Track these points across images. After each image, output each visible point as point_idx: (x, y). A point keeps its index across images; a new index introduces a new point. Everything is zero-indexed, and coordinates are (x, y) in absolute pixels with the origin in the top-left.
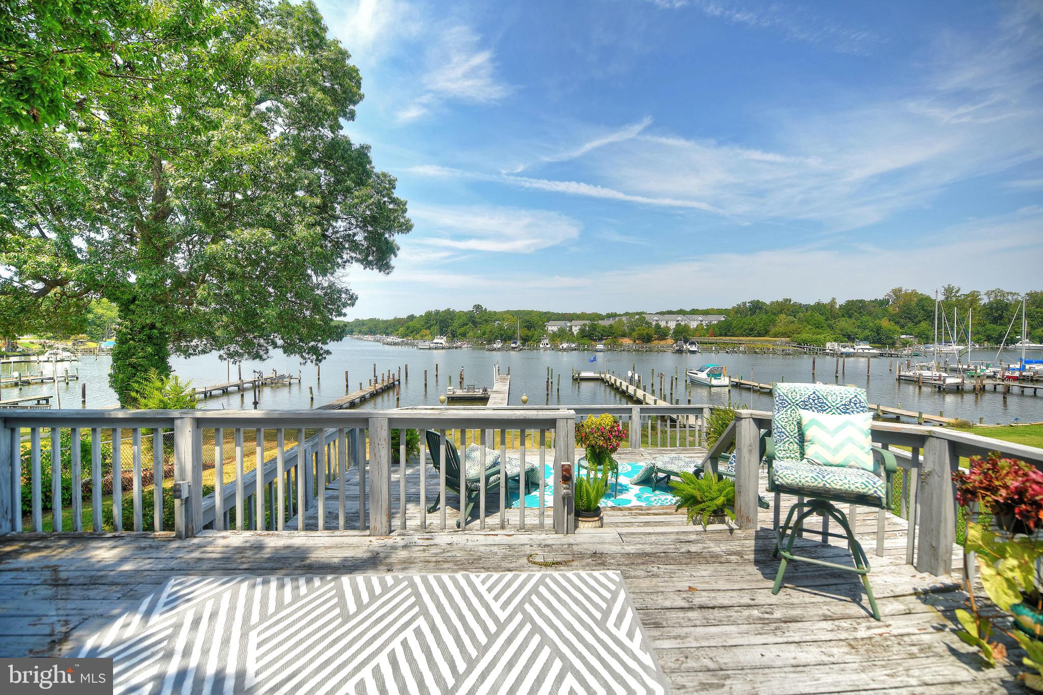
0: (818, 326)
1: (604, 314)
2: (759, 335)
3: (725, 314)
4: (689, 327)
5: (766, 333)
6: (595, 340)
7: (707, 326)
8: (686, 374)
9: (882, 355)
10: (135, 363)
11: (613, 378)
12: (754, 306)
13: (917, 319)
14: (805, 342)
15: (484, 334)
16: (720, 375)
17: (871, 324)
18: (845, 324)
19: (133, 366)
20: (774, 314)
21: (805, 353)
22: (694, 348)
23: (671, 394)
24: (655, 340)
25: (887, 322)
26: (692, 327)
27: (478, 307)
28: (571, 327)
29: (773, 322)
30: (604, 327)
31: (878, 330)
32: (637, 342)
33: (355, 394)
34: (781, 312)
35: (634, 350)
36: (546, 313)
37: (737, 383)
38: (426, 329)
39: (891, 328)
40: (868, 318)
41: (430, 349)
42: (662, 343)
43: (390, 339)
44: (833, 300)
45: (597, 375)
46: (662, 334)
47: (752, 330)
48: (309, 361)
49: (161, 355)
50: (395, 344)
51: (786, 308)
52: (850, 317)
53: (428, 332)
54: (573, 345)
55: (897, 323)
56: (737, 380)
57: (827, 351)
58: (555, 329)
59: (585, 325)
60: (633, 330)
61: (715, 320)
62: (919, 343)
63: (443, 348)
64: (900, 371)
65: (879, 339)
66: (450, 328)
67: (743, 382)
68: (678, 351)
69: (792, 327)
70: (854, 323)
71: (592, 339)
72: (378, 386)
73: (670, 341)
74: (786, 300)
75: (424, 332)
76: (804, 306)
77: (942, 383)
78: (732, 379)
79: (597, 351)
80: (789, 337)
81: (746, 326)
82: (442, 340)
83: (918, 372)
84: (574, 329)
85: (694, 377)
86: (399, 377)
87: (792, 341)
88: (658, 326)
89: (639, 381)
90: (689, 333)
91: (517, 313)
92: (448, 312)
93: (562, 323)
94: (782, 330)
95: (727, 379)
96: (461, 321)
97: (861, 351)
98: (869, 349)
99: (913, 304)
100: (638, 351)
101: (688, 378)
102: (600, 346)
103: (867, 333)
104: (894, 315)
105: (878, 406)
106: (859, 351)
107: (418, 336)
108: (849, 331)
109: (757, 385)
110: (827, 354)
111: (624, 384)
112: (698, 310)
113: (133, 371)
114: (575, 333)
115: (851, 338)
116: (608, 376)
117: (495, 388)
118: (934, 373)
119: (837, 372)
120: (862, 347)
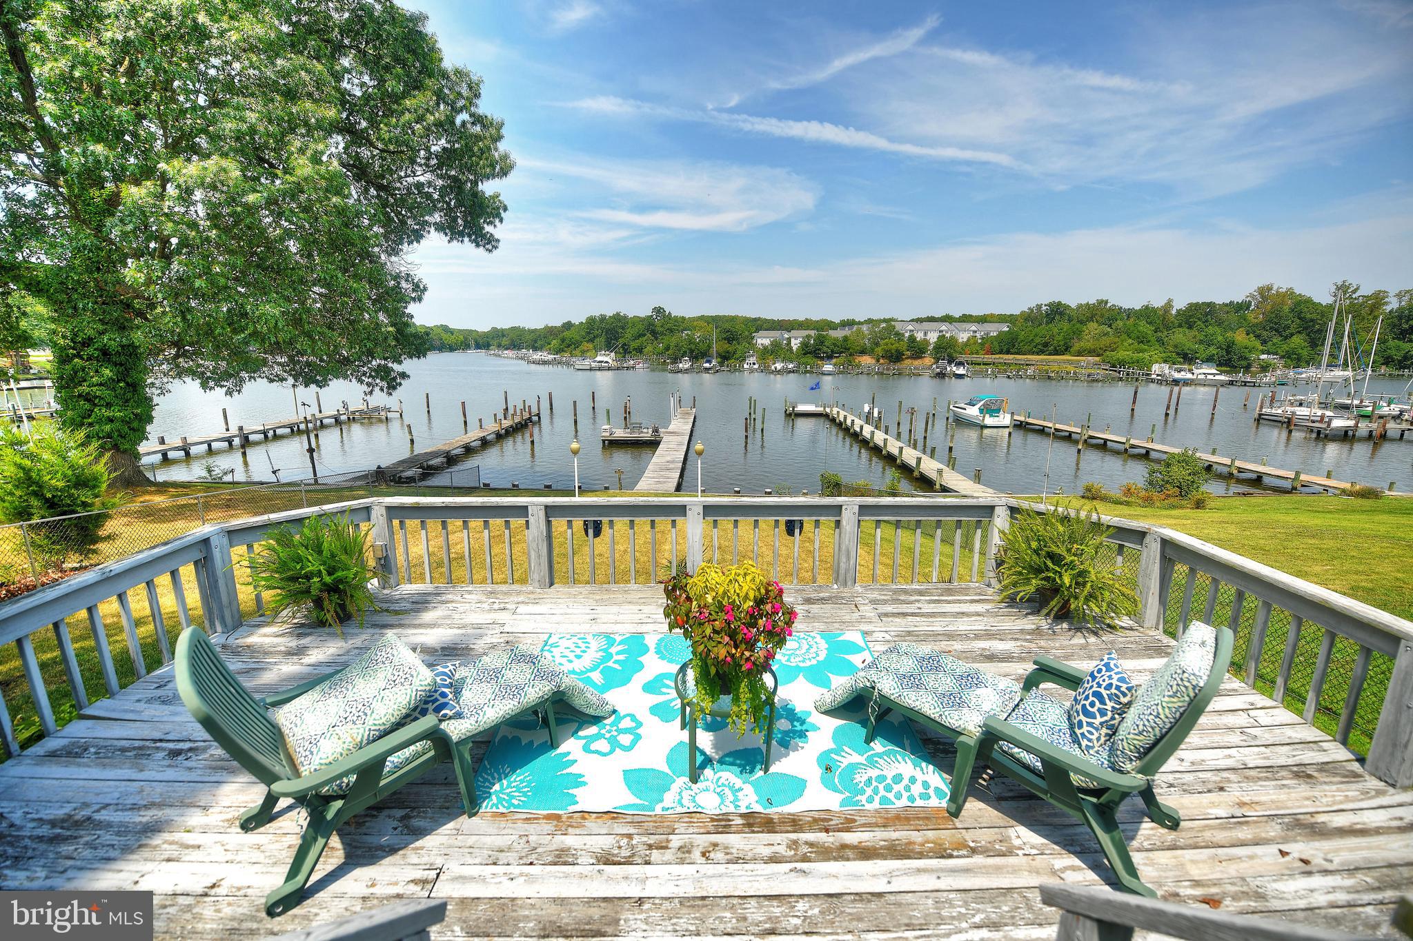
0: (1142, 339)
1: (837, 321)
2: (1056, 352)
3: (1010, 322)
4: (957, 340)
5: (1066, 350)
6: (822, 359)
7: (982, 338)
8: (949, 409)
9: (1231, 383)
10: (88, 394)
11: (842, 413)
12: (1052, 311)
13: (1288, 332)
14: (1122, 363)
15: (667, 349)
16: (998, 411)
17: (1220, 338)
18: (1182, 337)
19: (88, 398)
20: (1081, 322)
21: (1121, 379)
22: (961, 371)
23: (925, 438)
24: (907, 358)
25: (1244, 335)
26: (960, 341)
27: (659, 310)
28: (789, 340)
29: (1078, 334)
30: (836, 339)
31: (1229, 347)
32: (881, 361)
33: (474, 435)
34: (1091, 319)
35: (877, 373)
36: (755, 320)
37: (1021, 422)
38: (588, 342)
39: (1249, 344)
40: (1218, 330)
41: (591, 369)
42: (917, 362)
43: (537, 356)
44: (1169, 304)
45: (820, 409)
46: (917, 350)
47: (1046, 345)
48: (377, 389)
49: (129, 380)
50: (545, 363)
51: (1100, 313)
52: (1190, 327)
53: (591, 346)
54: (791, 366)
55: (1258, 337)
56: (1022, 419)
57: (1153, 376)
58: (767, 342)
59: (808, 337)
60: (877, 344)
61: (994, 330)
62: (1286, 366)
63: (609, 369)
64: (1261, 407)
65: (1230, 360)
66: (621, 341)
67: (1030, 420)
68: (938, 374)
69: (1105, 341)
70: (1195, 337)
71: (818, 357)
72: (507, 423)
73: (928, 360)
74: (1100, 302)
75: (586, 345)
76: (1125, 310)
77: (1324, 426)
78: (1016, 417)
79: (823, 374)
80: (1098, 356)
81: (1038, 340)
82: (607, 358)
83: (1289, 409)
84: (793, 342)
85: (960, 414)
86: (539, 409)
87: (1103, 361)
88: (912, 339)
89: (880, 418)
90: (957, 349)
91: (715, 320)
92: (618, 317)
93: (776, 334)
94: (1090, 345)
95: (1008, 417)
96: (633, 331)
97: (1202, 377)
98: (1214, 375)
99: (1286, 309)
100: (882, 374)
101: (951, 414)
102: (828, 367)
103: (1213, 350)
104: (1255, 325)
105: (1233, 461)
106: (1200, 377)
107: (577, 352)
108: (1186, 349)
109: (1050, 425)
110: (1153, 381)
111: (858, 422)
112: (971, 316)
113: (87, 406)
114: (795, 348)
115: (1188, 358)
116: (835, 410)
117: (671, 428)
118: (1313, 411)
119: (1168, 408)
120: (1206, 371)
